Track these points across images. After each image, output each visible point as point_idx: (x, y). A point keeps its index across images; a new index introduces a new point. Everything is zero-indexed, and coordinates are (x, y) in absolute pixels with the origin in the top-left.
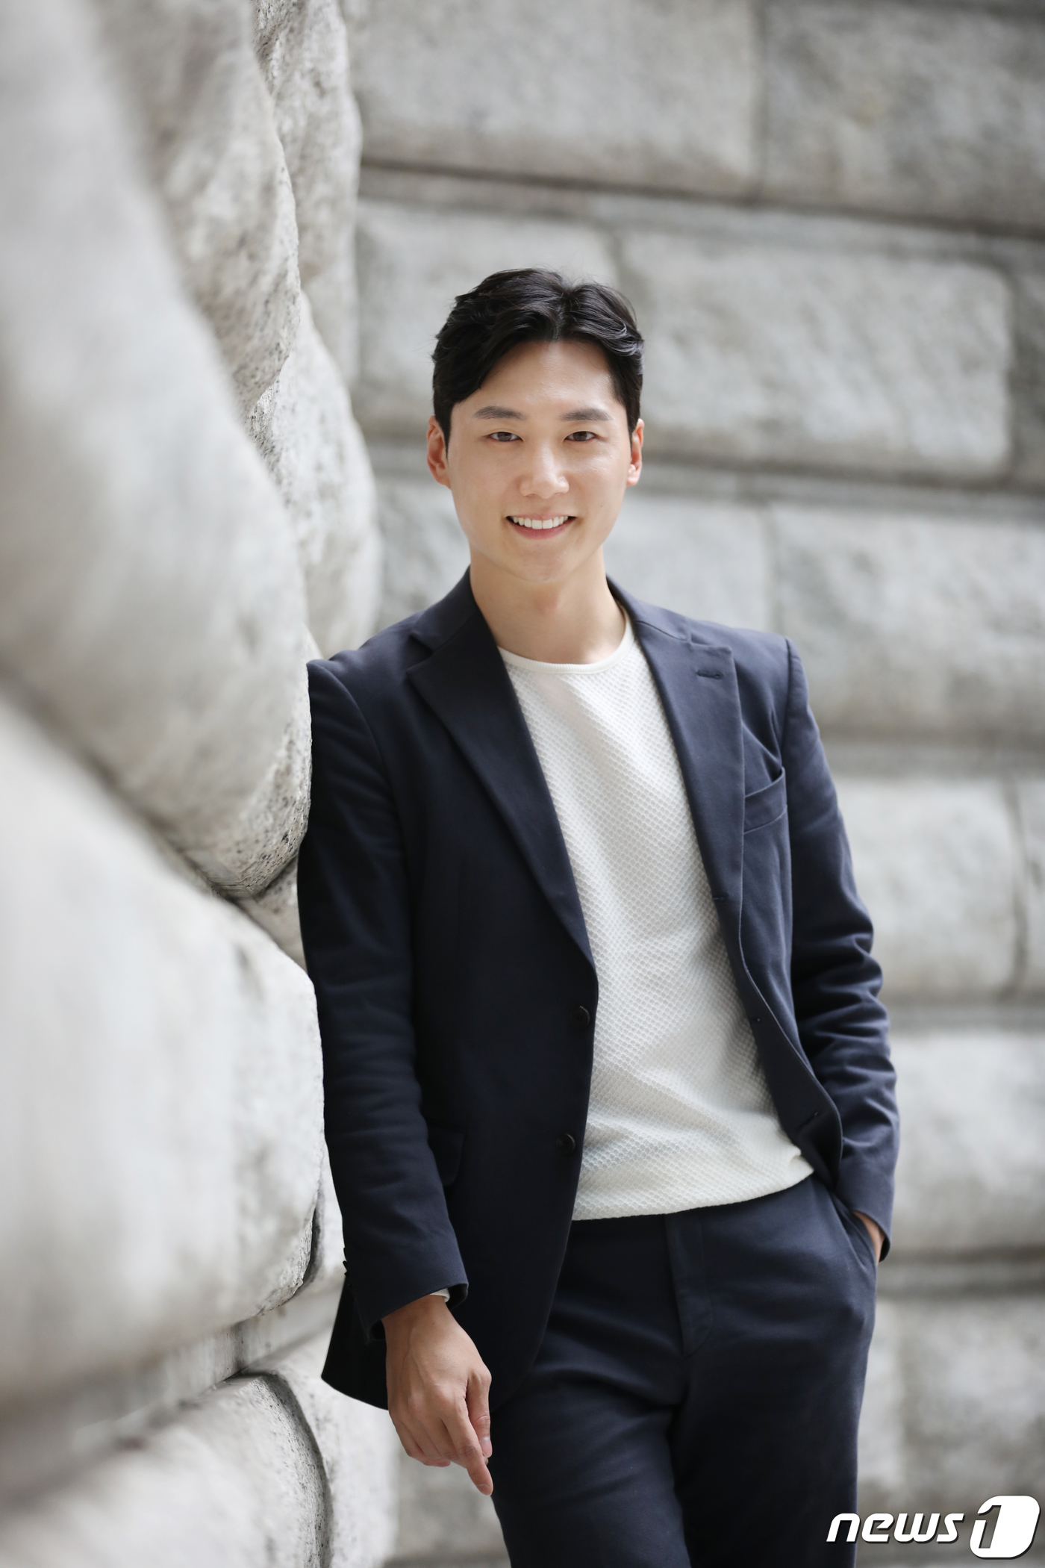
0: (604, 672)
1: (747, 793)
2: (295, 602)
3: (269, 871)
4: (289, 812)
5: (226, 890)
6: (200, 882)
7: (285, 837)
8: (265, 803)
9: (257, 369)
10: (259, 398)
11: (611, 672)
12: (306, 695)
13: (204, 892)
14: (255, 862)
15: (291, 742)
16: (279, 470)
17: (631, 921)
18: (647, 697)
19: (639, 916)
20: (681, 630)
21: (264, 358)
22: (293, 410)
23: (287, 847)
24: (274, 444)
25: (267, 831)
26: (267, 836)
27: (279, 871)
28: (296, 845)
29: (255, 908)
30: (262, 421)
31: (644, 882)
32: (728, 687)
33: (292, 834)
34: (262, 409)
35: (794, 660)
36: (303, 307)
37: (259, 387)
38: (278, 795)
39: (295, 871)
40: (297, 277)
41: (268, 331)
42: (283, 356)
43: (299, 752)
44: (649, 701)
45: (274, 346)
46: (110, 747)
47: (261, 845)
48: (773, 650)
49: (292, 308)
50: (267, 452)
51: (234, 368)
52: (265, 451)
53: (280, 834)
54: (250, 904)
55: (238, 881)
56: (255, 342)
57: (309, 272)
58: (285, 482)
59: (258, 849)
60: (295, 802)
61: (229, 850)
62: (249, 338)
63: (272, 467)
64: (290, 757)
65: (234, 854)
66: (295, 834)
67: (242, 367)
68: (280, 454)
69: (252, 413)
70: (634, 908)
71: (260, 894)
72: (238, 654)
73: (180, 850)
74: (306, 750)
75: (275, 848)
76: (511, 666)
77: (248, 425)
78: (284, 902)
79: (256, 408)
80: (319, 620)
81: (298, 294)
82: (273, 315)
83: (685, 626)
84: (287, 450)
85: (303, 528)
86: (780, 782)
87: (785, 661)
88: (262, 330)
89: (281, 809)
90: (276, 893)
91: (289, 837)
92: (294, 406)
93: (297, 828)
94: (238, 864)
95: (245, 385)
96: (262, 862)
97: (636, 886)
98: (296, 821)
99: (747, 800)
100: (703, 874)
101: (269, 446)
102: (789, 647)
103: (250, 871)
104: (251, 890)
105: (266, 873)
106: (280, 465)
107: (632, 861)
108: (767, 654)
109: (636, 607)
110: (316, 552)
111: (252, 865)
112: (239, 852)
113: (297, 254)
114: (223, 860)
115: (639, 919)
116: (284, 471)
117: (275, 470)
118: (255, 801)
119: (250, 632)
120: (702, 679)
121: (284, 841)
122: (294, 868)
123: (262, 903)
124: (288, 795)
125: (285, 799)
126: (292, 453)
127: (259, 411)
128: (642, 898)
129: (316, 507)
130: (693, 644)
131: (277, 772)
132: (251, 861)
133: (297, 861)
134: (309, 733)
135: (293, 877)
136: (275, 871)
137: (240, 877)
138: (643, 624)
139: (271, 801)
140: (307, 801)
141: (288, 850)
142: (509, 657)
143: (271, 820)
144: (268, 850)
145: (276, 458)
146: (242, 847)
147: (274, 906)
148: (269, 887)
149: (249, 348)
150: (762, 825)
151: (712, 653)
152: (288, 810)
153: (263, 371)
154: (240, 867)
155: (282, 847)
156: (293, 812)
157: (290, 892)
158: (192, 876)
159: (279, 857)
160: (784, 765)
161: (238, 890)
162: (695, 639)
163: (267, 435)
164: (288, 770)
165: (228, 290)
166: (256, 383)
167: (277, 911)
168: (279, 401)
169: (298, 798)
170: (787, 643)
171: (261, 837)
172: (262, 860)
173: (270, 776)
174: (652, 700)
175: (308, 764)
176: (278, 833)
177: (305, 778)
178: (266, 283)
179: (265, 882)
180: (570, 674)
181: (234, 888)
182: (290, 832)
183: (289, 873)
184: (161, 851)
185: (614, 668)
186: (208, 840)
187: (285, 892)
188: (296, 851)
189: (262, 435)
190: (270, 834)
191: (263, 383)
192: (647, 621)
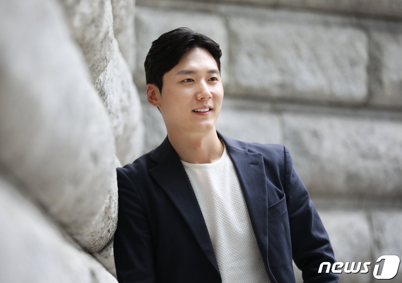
0: (218, 166)
1: (269, 206)
2: (111, 147)
3: (103, 243)
4: (110, 222)
5: (88, 250)
6: (79, 247)
7: (109, 231)
8: (101, 219)
9: (98, 66)
10: (99, 76)
11: (220, 166)
12: (116, 180)
13: (80, 250)
14: (98, 240)
15: (111, 197)
16: (107, 101)
17: (232, 254)
18: (232, 173)
19: (234, 253)
20: (244, 148)
21: (101, 62)
22: (112, 80)
23: (109, 234)
24: (105, 92)
25: (102, 229)
26: (102, 230)
27: (107, 243)
28: (113, 234)
29: (99, 257)
30: (101, 84)
31: (235, 240)
32: (261, 168)
33: (111, 230)
34: (100, 80)
35: (287, 154)
36: (115, 44)
37: (99, 72)
38: (106, 216)
39: (113, 243)
40: (112, 33)
41: (102, 52)
42: (108, 61)
43: (113, 201)
44: (233, 175)
45: (104, 58)
46: (45, 198)
47: (100, 234)
48: (278, 151)
49: (111, 44)
50: (103, 95)
51: (90, 65)
52: (101, 95)
53: (107, 230)
54: (97, 255)
55: (92, 247)
56: (98, 56)
57: (117, 32)
58: (109, 106)
59: (99, 235)
60: (112, 218)
61: (88, 235)
62: (95, 55)
63: (104, 100)
64: (110, 202)
65: (90, 237)
66: (112, 230)
67: (93, 65)
68: (107, 96)
69: (97, 81)
70: (232, 250)
71: (100, 251)
72: (90, 165)
73: (71, 235)
74: (116, 200)
75: (105, 235)
76: (186, 166)
77: (96, 85)
78: (109, 254)
79: (98, 79)
80: (121, 154)
81: (113, 39)
82: (104, 47)
83: (245, 146)
84: (110, 94)
85: (115, 122)
86: (283, 200)
87: (283, 155)
88: (100, 52)
89: (107, 221)
90: (106, 251)
91: (110, 231)
92: (112, 79)
93: (113, 228)
94: (92, 240)
95: (94, 71)
96: (101, 240)
97: (233, 242)
98: (113, 225)
99: (269, 208)
100: (254, 235)
101: (103, 93)
102: (284, 149)
103: (97, 243)
104: (97, 250)
105: (102, 244)
106: (107, 100)
107: (231, 233)
108: (276, 153)
109: (227, 141)
110: (120, 130)
111: (97, 241)
112: (92, 236)
113: (112, 25)
114: (86, 239)
115: (234, 254)
116: (108, 102)
117: (105, 101)
118: (98, 218)
119: (95, 158)
120: (251, 165)
121: (108, 232)
122: (112, 242)
123: (101, 254)
124: (110, 216)
125: (108, 217)
126: (111, 96)
127: (99, 80)
128: (235, 246)
129: (120, 115)
130: (248, 153)
131: (106, 208)
132: (97, 239)
133: (113, 239)
134: (117, 194)
135: (112, 245)
136: (105, 243)
137: (93, 245)
138: (230, 147)
139: (103, 218)
140: (117, 218)
141: (110, 236)
142: (185, 163)
143: (103, 225)
144: (103, 235)
145: (105, 97)
146: (93, 234)
147: (105, 256)
148: (104, 249)
149: (96, 58)
150: (276, 217)
151: (255, 156)
152: (109, 221)
153: (101, 66)
154: (93, 241)
155: (108, 235)
156: (111, 222)
157: (111, 251)
158: (76, 245)
159: (107, 238)
160: (285, 193)
161: (92, 250)
162: (249, 151)
163: (102, 89)
164: (110, 207)
165: (88, 37)
166: (98, 71)
167: (106, 257)
168: (107, 77)
169: (113, 217)
170: (284, 147)
171: (100, 231)
172: (100, 239)
173: (103, 209)
174: (234, 174)
175: (117, 205)
176: (106, 229)
177: (115, 210)
178: (101, 36)
179: (102, 247)
180: (207, 167)
181: (91, 249)
182: (111, 229)
183: (110, 244)
184: (64, 236)
185: (221, 164)
186: (81, 232)
187: (109, 251)
188: (113, 236)
189: (101, 89)
190: (103, 230)
191: (101, 71)
192: (231, 146)
